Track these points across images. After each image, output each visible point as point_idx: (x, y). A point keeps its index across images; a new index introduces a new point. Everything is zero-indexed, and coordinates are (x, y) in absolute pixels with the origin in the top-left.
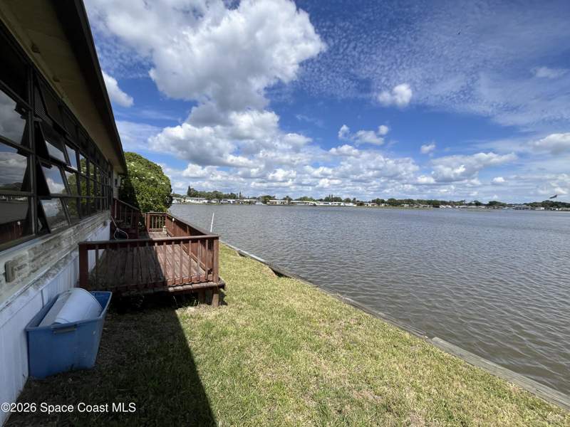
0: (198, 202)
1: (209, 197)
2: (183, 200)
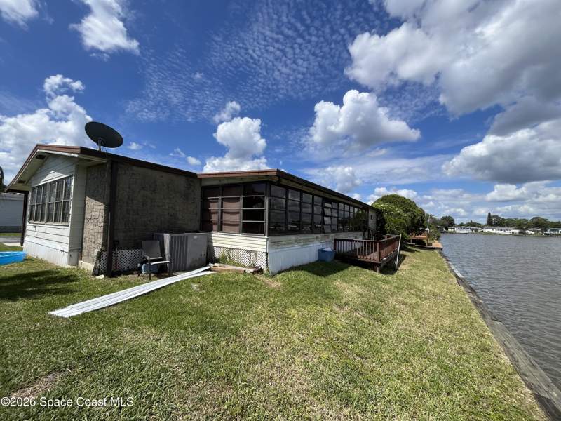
2: (480, 230)
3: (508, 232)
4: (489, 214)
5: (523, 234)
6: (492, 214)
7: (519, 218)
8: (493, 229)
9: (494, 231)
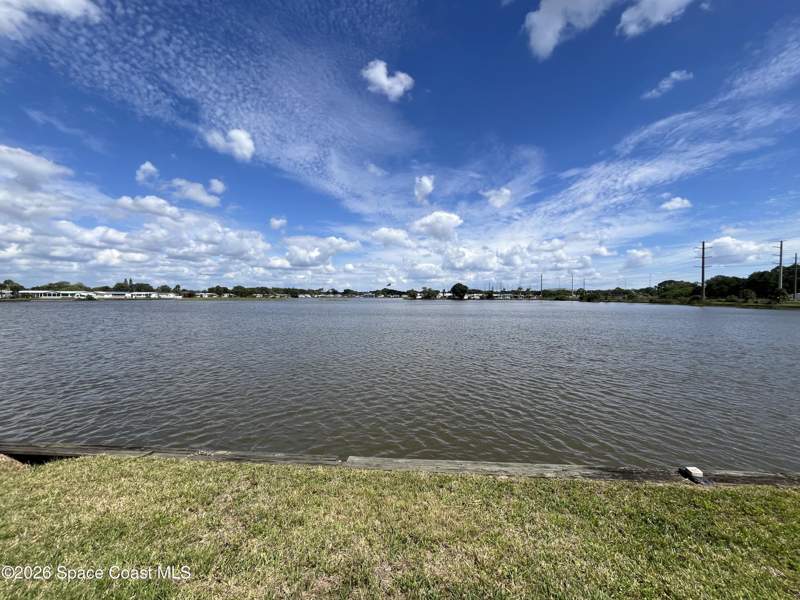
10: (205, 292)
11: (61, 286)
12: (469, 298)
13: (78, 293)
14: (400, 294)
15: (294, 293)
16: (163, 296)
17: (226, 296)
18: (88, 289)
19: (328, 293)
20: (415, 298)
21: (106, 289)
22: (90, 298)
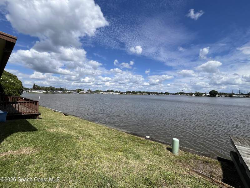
0: (40, 92)
1: (47, 89)
2: (30, 91)
3: (42, 92)
4: (34, 84)
5: (47, 93)
6: (35, 84)
7: (45, 87)
8: (36, 91)
9: (37, 92)
10: (125, 92)
11: (98, 91)
12: (218, 96)
13: (100, 92)
14: (187, 94)
15: (149, 93)
16: (116, 93)
17: (130, 93)
18: (102, 92)
19: (160, 93)
20: (192, 96)
21: (105, 92)
22: (102, 94)
